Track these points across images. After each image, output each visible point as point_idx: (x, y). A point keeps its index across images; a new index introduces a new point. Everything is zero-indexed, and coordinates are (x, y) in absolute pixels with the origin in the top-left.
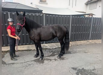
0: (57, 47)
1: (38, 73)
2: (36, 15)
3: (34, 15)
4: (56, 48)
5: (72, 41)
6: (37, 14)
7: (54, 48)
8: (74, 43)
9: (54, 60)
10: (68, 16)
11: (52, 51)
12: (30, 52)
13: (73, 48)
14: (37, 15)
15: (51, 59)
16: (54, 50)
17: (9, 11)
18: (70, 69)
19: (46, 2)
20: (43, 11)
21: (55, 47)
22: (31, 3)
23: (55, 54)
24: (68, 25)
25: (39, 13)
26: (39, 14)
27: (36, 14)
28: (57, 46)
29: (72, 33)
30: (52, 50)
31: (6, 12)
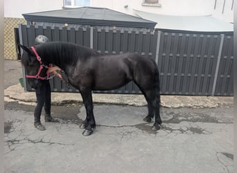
0: (182, 105)
1: (148, 150)
2: (142, 32)
3: (137, 32)
4: (181, 107)
5: (219, 94)
6: (145, 31)
7: (176, 107)
8: (225, 100)
9: (179, 132)
10: (216, 36)
11: (172, 113)
12: (125, 108)
13: (224, 112)
14: (145, 33)
15: (171, 127)
16: (176, 112)
17: (91, 25)
18: (218, 155)
19: (157, 2)
20: (156, 23)
21: (178, 105)
22: (126, 7)
23: (180, 118)
24: (212, 57)
25: (147, 28)
26: (149, 31)
27: (142, 30)
28: (182, 102)
29: (222, 76)
30: (172, 110)
31: (86, 26)
